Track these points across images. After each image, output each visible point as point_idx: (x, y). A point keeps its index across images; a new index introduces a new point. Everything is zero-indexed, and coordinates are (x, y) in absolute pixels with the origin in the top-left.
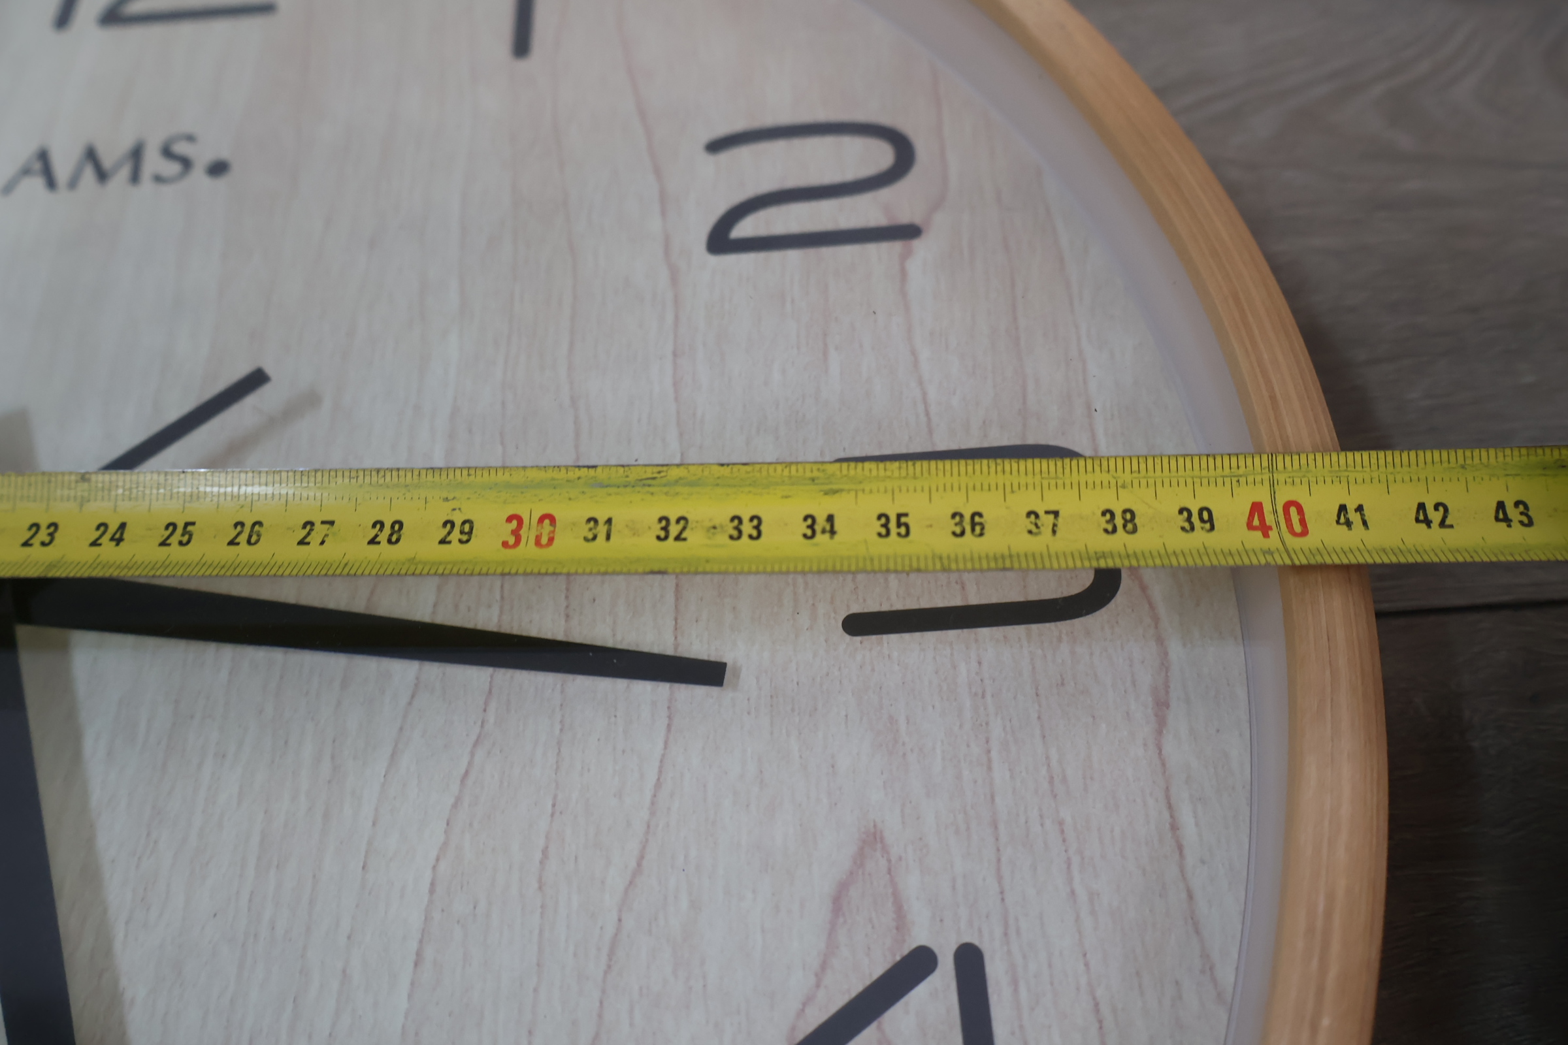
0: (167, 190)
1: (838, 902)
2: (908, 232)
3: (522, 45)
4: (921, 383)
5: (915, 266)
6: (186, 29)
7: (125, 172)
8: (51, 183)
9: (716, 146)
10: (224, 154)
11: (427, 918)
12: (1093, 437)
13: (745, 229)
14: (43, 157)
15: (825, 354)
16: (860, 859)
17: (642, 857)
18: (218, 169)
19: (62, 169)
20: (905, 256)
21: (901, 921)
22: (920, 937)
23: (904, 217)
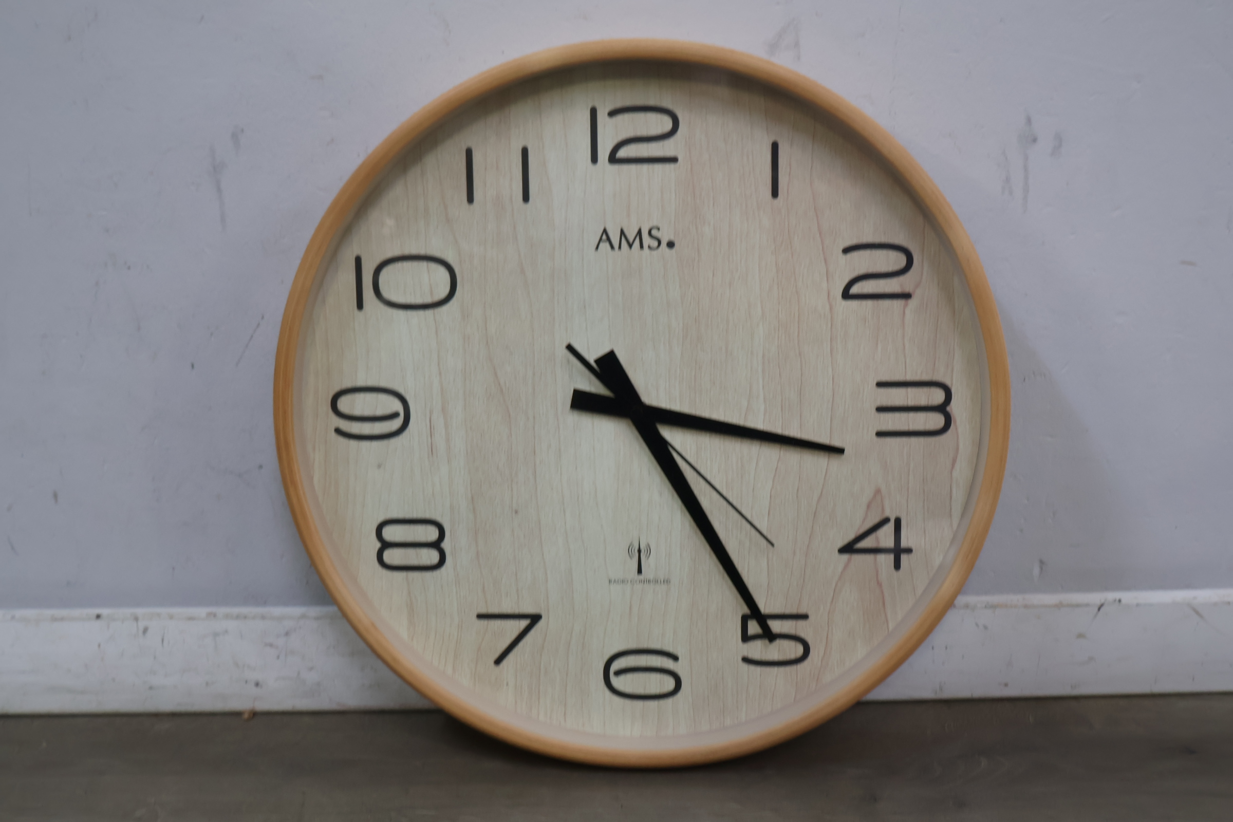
0: (655, 253)
1: (869, 506)
2: (906, 296)
3: (775, 193)
4: (905, 356)
5: (908, 311)
6: (645, 167)
7: (637, 244)
8: (612, 247)
9: (846, 251)
10: (672, 238)
11: (770, 503)
12: (952, 380)
13: (855, 290)
14: (605, 231)
15: (877, 344)
16: (875, 496)
17: (822, 493)
18: (671, 245)
19: (615, 238)
20: (906, 306)
21: (883, 510)
22: (888, 513)
23: (907, 289)
